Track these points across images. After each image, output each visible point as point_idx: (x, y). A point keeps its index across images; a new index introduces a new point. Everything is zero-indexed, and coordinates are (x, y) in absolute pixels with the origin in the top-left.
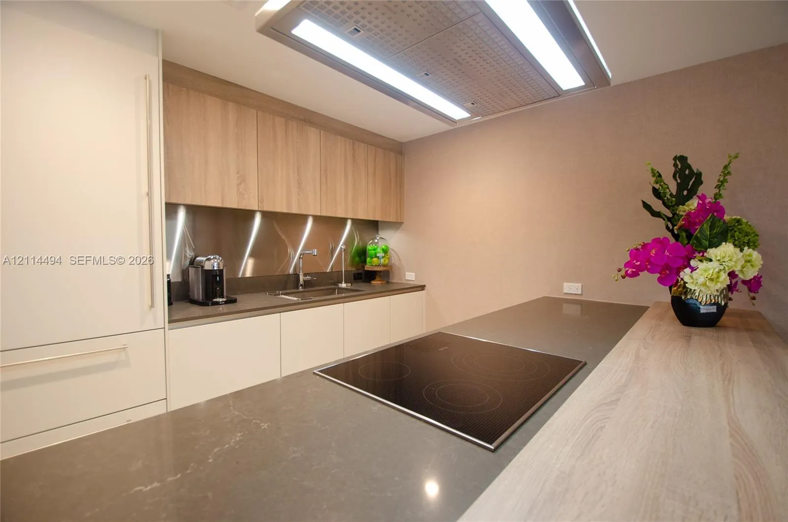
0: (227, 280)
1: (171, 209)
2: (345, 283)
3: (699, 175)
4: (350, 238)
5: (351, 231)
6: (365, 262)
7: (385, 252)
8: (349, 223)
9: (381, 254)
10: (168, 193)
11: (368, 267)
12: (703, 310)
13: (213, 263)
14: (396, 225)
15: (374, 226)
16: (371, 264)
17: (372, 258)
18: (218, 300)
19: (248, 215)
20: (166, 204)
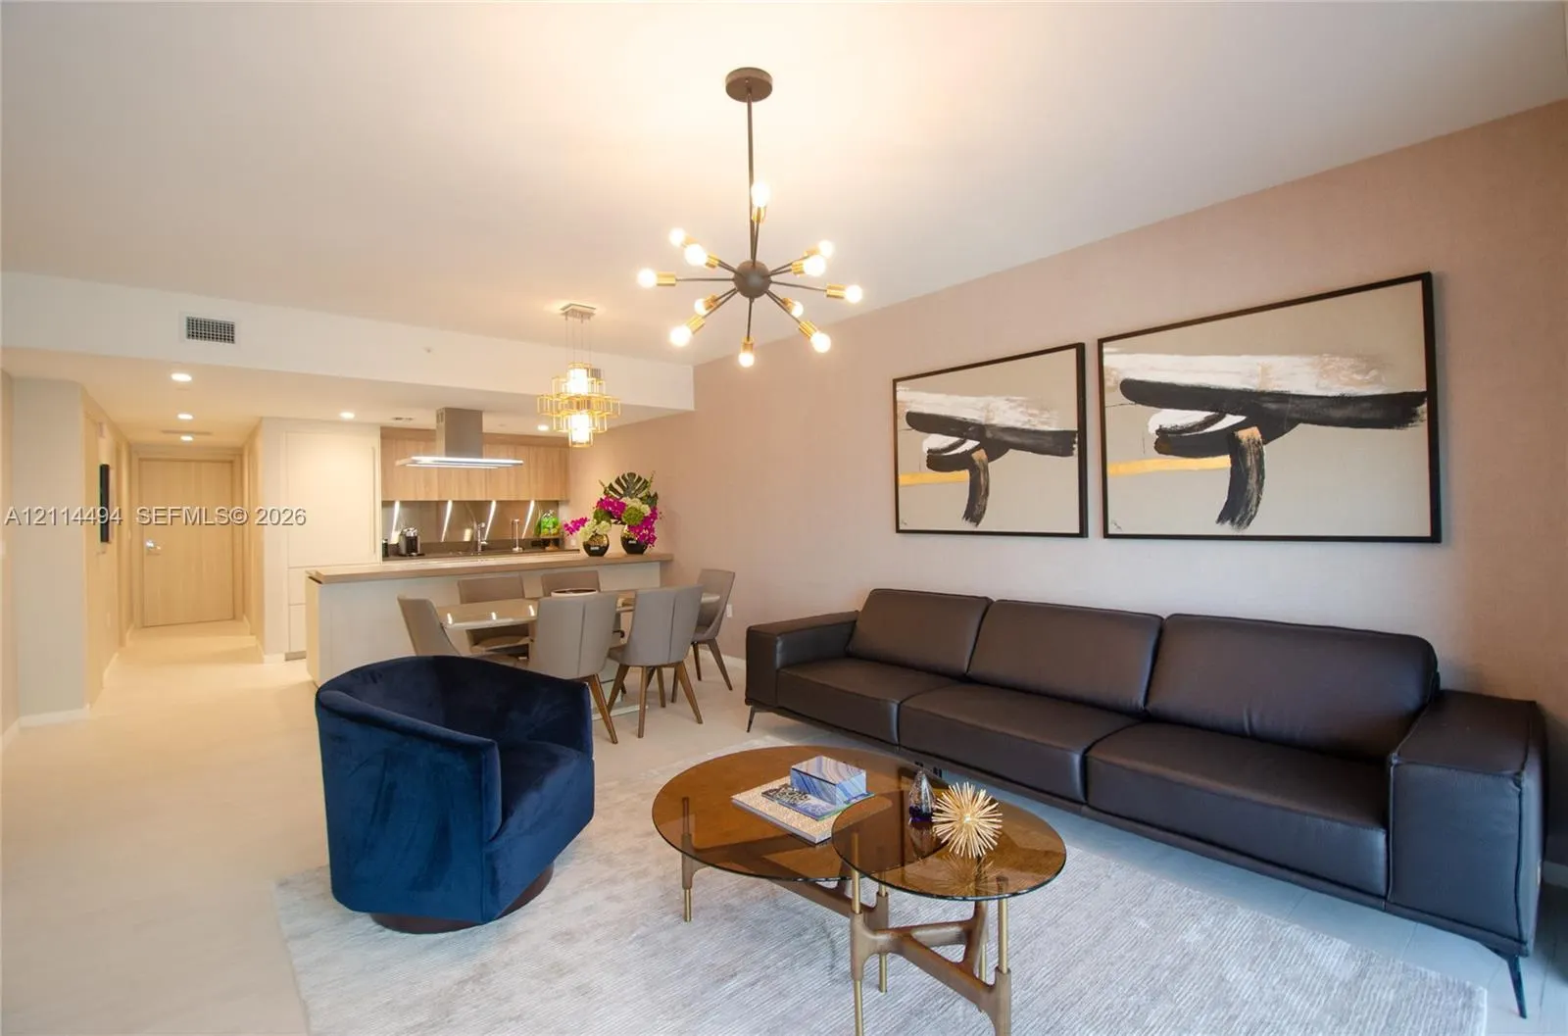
0: (421, 545)
1: (387, 504)
2: (520, 546)
3: (645, 480)
4: (535, 514)
5: (535, 508)
6: (540, 532)
7: (555, 525)
8: (532, 504)
9: (551, 526)
10: (383, 496)
11: (542, 536)
13: (411, 533)
14: (567, 502)
15: (556, 504)
16: (545, 534)
17: (545, 527)
18: (414, 554)
19: (440, 505)
20: (383, 502)
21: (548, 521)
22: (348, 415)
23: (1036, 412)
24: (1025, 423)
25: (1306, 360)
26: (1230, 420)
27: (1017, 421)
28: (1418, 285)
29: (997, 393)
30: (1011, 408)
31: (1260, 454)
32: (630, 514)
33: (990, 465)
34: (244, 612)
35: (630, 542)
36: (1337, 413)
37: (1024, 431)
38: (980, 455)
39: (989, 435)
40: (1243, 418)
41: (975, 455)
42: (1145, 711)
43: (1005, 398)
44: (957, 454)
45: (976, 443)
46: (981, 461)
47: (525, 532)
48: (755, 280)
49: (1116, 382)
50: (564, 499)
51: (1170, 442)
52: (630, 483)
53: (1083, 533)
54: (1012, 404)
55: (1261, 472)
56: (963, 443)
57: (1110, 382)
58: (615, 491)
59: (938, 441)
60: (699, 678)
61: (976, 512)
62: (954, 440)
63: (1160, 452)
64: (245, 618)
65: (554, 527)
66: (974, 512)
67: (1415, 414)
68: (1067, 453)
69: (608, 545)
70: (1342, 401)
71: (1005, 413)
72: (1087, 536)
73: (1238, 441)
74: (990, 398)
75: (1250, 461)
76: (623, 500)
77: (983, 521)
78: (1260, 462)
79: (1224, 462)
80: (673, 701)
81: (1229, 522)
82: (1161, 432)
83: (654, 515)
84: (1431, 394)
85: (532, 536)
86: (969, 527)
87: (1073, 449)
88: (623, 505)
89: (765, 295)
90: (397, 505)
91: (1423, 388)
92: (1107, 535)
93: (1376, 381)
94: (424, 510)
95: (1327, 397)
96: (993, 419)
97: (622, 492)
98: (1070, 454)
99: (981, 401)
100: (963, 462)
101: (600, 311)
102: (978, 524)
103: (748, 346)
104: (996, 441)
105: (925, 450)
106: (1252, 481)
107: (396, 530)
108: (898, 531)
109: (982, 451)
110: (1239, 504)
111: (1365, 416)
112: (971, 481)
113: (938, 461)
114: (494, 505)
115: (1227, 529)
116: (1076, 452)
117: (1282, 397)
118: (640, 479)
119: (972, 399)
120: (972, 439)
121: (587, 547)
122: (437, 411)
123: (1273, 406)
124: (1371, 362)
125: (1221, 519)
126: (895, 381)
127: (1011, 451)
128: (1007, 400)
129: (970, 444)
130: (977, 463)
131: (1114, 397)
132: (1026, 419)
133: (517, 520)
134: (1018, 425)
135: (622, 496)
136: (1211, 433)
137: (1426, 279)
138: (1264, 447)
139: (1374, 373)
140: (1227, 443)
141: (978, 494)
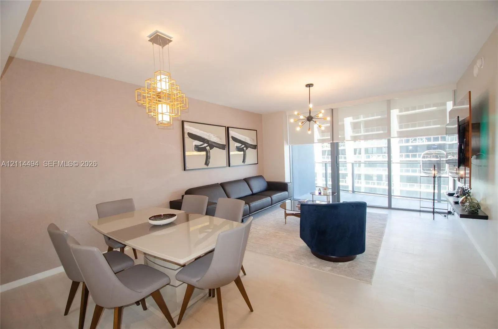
23: (219, 139)
24: (217, 141)
25: (249, 138)
31: (246, 152)
33: (210, 150)
36: (252, 147)
37: (219, 144)
38: (208, 148)
39: (210, 143)
40: (244, 146)
41: (207, 148)
43: (213, 134)
44: (202, 147)
45: (207, 145)
46: (208, 149)
49: (231, 136)
54: (214, 136)
56: (204, 144)
59: (198, 143)
61: (208, 163)
62: (202, 143)
63: (236, 150)
66: (207, 163)
67: (256, 148)
70: (252, 145)
71: (213, 138)
73: (244, 149)
74: (210, 134)
79: (242, 153)
82: (236, 147)
86: (206, 167)
87: (225, 148)
91: (256, 144)
92: (229, 166)
93: (254, 143)
95: (250, 144)
96: (211, 139)
98: (225, 150)
99: (208, 134)
100: (203, 149)
102: (208, 166)
104: (212, 145)
105: (194, 145)
106: (245, 156)
108: (185, 169)
109: (208, 147)
110: (244, 160)
112: (207, 154)
113: (197, 148)
115: (243, 164)
117: (247, 143)
119: (206, 133)
120: (206, 143)
123: (247, 145)
124: (253, 140)
125: (243, 162)
126: (182, 122)
127: (214, 148)
129: (206, 145)
130: (207, 150)
131: (230, 139)
134: (216, 142)
136: (241, 148)
137: (257, 131)
141: (208, 157)
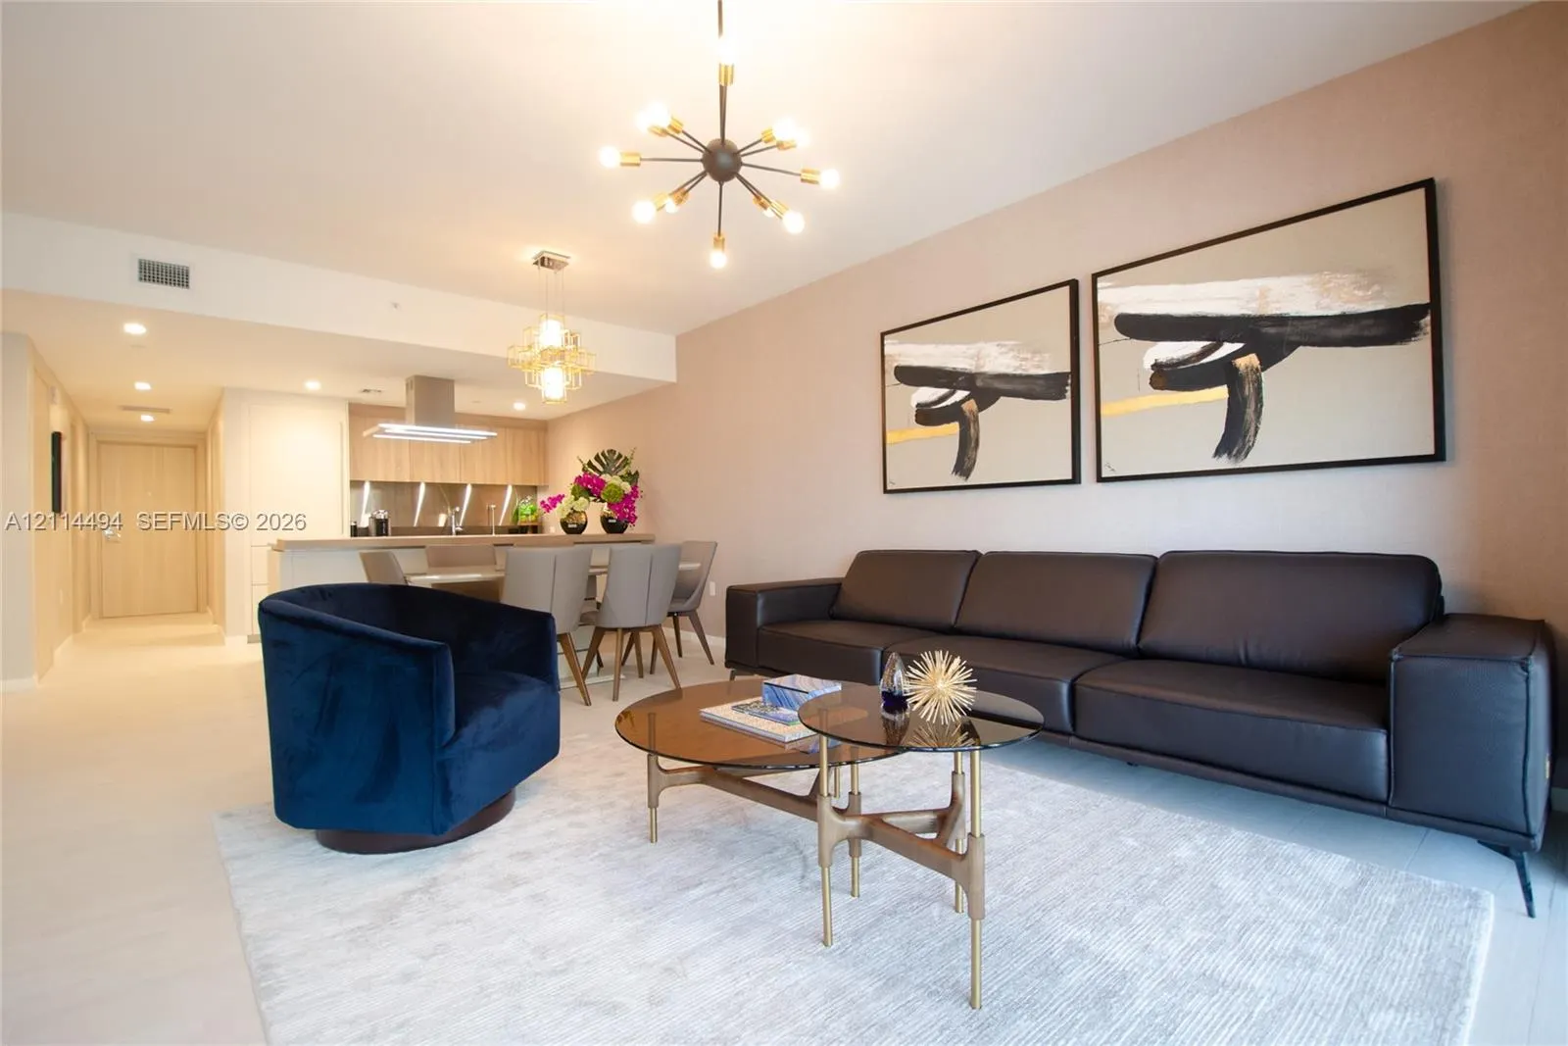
0: (392, 528)
1: (356, 485)
2: (496, 533)
3: (626, 458)
4: (513, 501)
5: (513, 493)
6: (518, 520)
7: (533, 510)
8: (510, 490)
9: (529, 513)
10: (352, 475)
11: (519, 524)
12: (570, 526)
13: (382, 516)
14: (545, 487)
15: (534, 489)
16: (523, 520)
17: (522, 514)
18: (384, 533)
19: (415, 486)
20: (351, 482)
21: (526, 508)
22: (312, 386)
23: (1029, 356)
24: (1017, 368)
25: (1306, 279)
26: (1228, 348)
27: (1008, 366)
28: (1421, 193)
29: (987, 340)
30: (1002, 353)
31: (1259, 381)
32: (610, 491)
33: (980, 414)
34: (208, 604)
35: (610, 521)
36: (1337, 333)
37: (1015, 377)
38: (970, 406)
39: (979, 383)
40: (1240, 345)
41: (965, 406)
42: (1139, 649)
43: (997, 343)
44: (947, 407)
45: (966, 393)
46: (971, 411)
47: (502, 520)
48: (724, 160)
49: (1110, 317)
50: (543, 484)
51: (1167, 377)
52: (610, 460)
53: (1076, 479)
54: (1003, 350)
55: (1259, 400)
56: (952, 394)
57: (1106, 319)
58: (595, 468)
59: (927, 394)
60: (680, 655)
61: (967, 464)
62: (943, 391)
63: (1155, 388)
64: (208, 608)
65: (532, 514)
66: (963, 466)
67: (1418, 328)
68: (1060, 396)
69: (586, 522)
70: (1343, 319)
71: (996, 359)
72: (1080, 483)
73: (1237, 369)
74: (981, 345)
75: (1249, 390)
76: (603, 477)
77: (973, 474)
78: (1259, 390)
79: (1221, 393)
80: (651, 672)
81: (1226, 455)
82: (1157, 366)
83: (635, 492)
84: (1435, 306)
85: (509, 524)
86: (958, 482)
87: (1066, 391)
88: (602, 483)
89: (736, 180)
90: (367, 486)
91: (1426, 300)
92: (1100, 479)
93: (1377, 296)
94: (395, 491)
95: (1327, 317)
96: (983, 367)
97: (601, 469)
98: (1065, 397)
99: (973, 349)
100: (954, 414)
101: (574, 260)
102: (968, 478)
103: (719, 241)
104: (986, 390)
105: (914, 404)
106: (1250, 411)
107: (366, 512)
108: (886, 491)
109: (972, 401)
110: (1236, 435)
111: (1366, 333)
112: (961, 432)
113: (927, 415)
114: (469, 489)
115: (1224, 463)
116: (1069, 394)
117: (1281, 320)
118: (620, 456)
119: (963, 348)
120: (960, 389)
121: (564, 524)
122: (407, 380)
123: (1272, 330)
124: (1373, 276)
125: (1218, 453)
126: (883, 335)
127: (1003, 399)
128: (998, 345)
129: (960, 395)
130: (968, 414)
131: (1109, 333)
132: (1017, 364)
133: (493, 506)
134: (1010, 371)
135: (601, 473)
136: (1208, 363)
137: (1429, 186)
138: (1263, 374)
139: (1376, 288)
140: (1225, 373)
141: (968, 446)
